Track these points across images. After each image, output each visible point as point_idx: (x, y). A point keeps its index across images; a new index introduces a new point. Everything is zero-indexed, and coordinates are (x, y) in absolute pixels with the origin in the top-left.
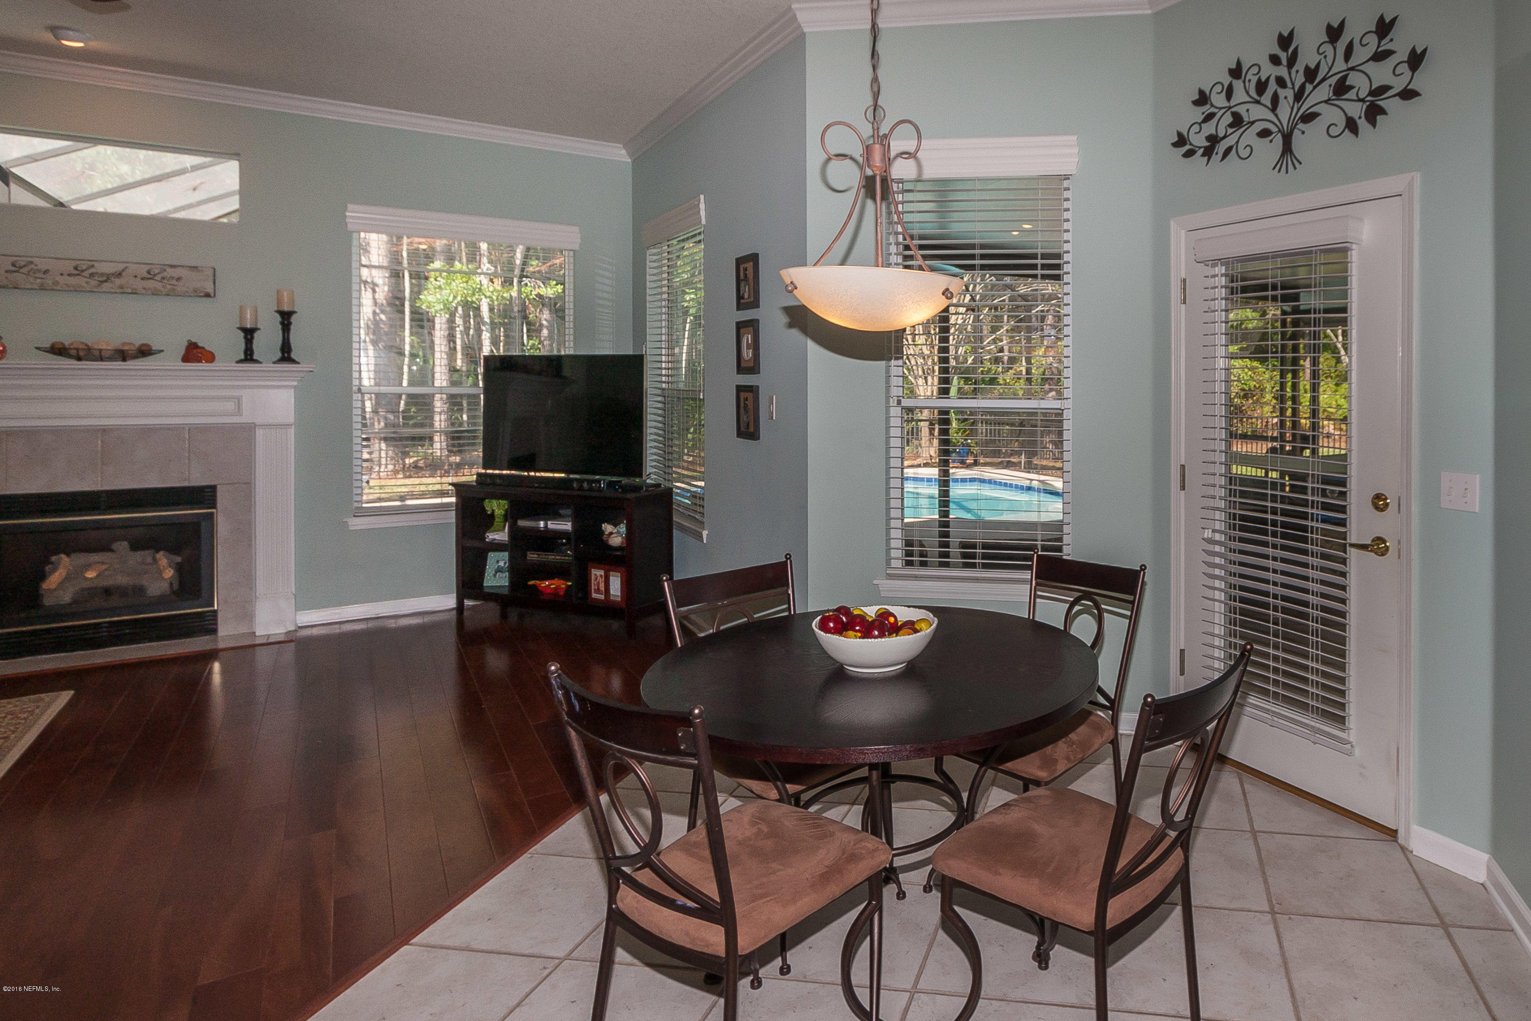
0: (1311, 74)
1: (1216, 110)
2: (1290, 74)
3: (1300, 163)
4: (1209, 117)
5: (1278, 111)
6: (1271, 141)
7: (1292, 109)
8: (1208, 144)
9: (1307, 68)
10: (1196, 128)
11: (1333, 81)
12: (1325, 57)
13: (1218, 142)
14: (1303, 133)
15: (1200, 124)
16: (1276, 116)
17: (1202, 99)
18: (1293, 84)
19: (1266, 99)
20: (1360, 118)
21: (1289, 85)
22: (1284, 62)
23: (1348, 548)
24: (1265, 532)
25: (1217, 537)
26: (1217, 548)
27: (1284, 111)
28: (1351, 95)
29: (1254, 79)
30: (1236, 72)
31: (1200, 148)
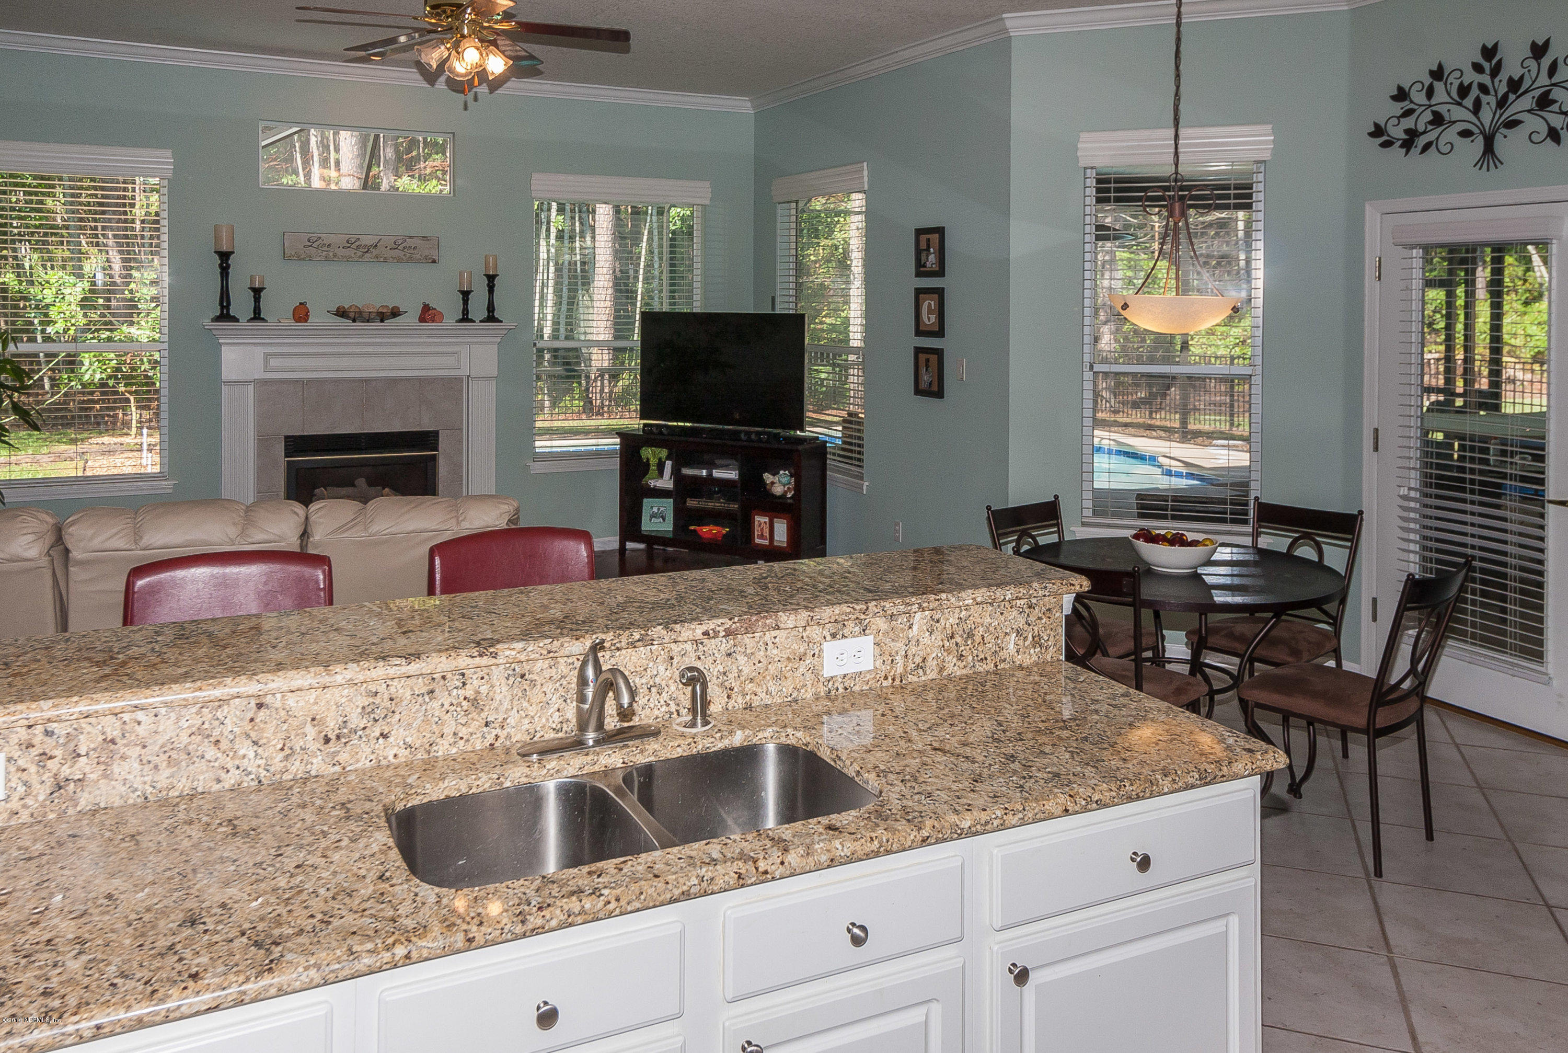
0: (1514, 85)
1: (1416, 107)
2: (1493, 83)
3: (1502, 163)
4: (1408, 113)
5: (1480, 114)
6: (1472, 141)
7: (1495, 114)
8: (1406, 137)
9: (1511, 80)
10: (1395, 121)
11: (1537, 93)
12: (1529, 71)
13: (1418, 136)
14: (1505, 137)
15: (1398, 118)
16: (1478, 119)
17: (1401, 95)
18: (1496, 92)
19: (1469, 102)
20: (1562, 129)
21: (1492, 92)
22: (1488, 71)
23: (1546, 504)
24: (1463, 490)
25: (1413, 494)
26: (1412, 504)
27: (1487, 115)
28: (1555, 107)
29: (1456, 83)
30: (1438, 74)
31: (1398, 140)
